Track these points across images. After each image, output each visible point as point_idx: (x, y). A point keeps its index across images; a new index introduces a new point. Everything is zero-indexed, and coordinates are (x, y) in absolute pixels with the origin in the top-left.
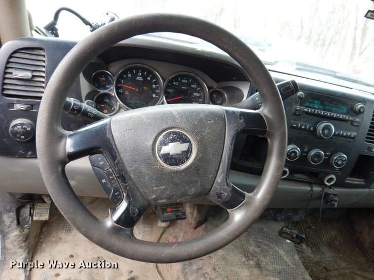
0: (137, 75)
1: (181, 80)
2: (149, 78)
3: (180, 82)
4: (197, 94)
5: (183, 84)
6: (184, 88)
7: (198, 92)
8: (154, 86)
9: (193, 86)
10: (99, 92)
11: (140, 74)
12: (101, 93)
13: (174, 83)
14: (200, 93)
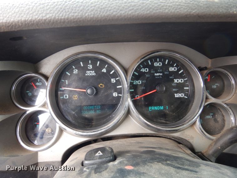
0: (85, 69)
1: (153, 64)
2: (104, 70)
3: (151, 67)
4: (180, 81)
5: (156, 70)
6: (158, 74)
7: (181, 76)
8: (113, 81)
9: (172, 69)
10: (26, 111)
11: (91, 67)
12: (28, 112)
13: (143, 70)
14: (184, 78)
